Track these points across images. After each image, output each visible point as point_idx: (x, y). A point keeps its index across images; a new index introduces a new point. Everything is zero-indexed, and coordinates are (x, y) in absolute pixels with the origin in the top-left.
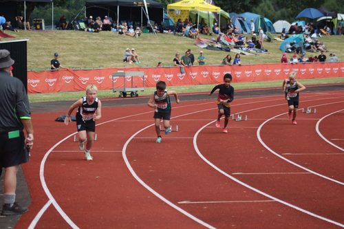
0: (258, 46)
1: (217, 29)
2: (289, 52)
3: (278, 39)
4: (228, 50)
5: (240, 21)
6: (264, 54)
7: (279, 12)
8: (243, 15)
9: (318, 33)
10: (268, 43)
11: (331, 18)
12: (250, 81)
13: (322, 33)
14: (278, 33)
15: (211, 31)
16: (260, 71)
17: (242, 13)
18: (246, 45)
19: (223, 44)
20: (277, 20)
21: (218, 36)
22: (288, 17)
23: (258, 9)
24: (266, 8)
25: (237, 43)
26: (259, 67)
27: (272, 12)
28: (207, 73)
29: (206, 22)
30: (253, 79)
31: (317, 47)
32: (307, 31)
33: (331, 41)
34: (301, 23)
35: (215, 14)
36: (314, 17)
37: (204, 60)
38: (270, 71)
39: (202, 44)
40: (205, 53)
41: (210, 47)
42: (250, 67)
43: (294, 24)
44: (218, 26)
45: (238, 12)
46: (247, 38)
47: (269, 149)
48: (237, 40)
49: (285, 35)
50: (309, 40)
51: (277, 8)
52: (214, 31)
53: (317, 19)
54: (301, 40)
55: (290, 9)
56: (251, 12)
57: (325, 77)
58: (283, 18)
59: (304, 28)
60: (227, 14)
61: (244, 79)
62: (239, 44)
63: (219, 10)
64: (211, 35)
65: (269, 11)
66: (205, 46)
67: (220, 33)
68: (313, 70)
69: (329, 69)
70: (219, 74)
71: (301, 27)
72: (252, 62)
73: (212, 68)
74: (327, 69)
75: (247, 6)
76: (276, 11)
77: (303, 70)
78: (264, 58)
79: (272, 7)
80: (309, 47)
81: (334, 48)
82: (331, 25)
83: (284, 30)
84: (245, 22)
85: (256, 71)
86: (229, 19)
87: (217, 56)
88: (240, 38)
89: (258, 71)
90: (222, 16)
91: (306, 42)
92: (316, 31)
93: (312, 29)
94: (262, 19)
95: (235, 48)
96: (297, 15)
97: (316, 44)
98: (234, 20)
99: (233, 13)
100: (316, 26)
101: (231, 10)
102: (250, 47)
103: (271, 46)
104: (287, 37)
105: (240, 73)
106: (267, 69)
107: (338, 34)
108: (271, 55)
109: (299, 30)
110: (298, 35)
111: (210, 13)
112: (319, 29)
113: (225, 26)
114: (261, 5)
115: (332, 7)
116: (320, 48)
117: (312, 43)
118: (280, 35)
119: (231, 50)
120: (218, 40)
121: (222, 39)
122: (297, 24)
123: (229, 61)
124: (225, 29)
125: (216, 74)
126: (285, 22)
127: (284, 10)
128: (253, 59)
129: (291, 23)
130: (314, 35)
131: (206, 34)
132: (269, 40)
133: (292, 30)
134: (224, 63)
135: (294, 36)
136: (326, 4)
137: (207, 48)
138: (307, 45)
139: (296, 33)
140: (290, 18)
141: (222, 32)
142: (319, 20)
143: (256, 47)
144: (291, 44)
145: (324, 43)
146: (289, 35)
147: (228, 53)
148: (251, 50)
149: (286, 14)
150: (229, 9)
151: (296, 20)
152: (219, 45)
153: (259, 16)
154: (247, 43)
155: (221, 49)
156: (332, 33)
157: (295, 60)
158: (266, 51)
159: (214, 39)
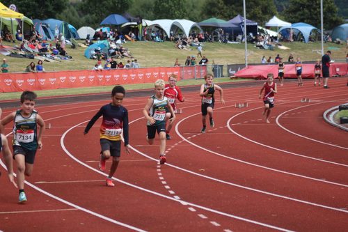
0: (63, 53)
1: (20, 36)
2: (94, 59)
3: (83, 45)
4: (32, 57)
5: (44, 28)
6: (68, 61)
7: (84, 18)
8: (46, 22)
9: (122, 39)
10: (72, 50)
11: (136, 23)
12: (55, 88)
13: (127, 39)
14: (82, 39)
15: (14, 38)
16: (65, 78)
17: (46, 19)
18: (51, 52)
19: (27, 51)
20: (82, 26)
21: (22, 43)
22: (93, 23)
23: (62, 15)
24: (71, 15)
25: (40, 50)
26: (63, 74)
27: (76, 18)
28: (10, 81)
29: (9, 28)
30: (58, 86)
31: (122, 53)
32: (111, 37)
33: (137, 46)
34: (105, 30)
35: (19, 20)
36: (118, 23)
37: (7, 68)
38: (75, 78)
39: (6, 51)
40: (8, 61)
41: (12, 55)
42: (54, 75)
43: (98, 30)
44: (21, 33)
45: (42, 18)
46: (51, 45)
47: (73, 157)
48: (40, 47)
49: (89, 41)
50: (113, 46)
51: (82, 14)
52: (17, 38)
53: (121, 25)
54: (105, 46)
55: (94, 15)
56: (54, 18)
57: (129, 83)
58: (88, 24)
59: (108, 34)
60: (31, 21)
61: (48, 87)
62: (43, 51)
63: (23, 17)
64: (14, 42)
65: (74, 18)
66: (8, 53)
67: (23, 40)
68: (118, 76)
69: (135, 75)
70: (23, 81)
71: (105, 33)
72: (56, 69)
73: (15, 76)
74: (132, 75)
75: (50, 12)
76: (81, 16)
77: (108, 77)
78: (68, 65)
79: (76, 13)
80: (114, 54)
81: (139, 54)
82: (136, 30)
83: (88, 36)
84: (48, 29)
85: (61, 78)
86: (33, 26)
87: (21, 64)
88: (44, 45)
89: (63, 78)
90: (26, 23)
91: (111, 48)
92: (120, 37)
93: (117, 35)
94: (66, 25)
95: (39, 55)
96: (102, 21)
97: (121, 50)
98: (38, 26)
99: (37, 20)
100: (121, 32)
101: (34, 16)
102: (54, 54)
103: (76, 53)
104: (91, 43)
105: (44, 80)
106: (72, 76)
107: (143, 40)
108: (76, 62)
109: (103, 37)
110: (102, 42)
111: (14, 19)
112: (123, 35)
113: (29, 33)
114: (65, 11)
115: (137, 12)
116: (125, 54)
117: (116, 50)
118: (84, 41)
119: (35, 57)
120: (22, 47)
121: (26, 46)
122: (101, 30)
123: (33, 68)
124: (28, 36)
125: (20, 82)
126: (89, 28)
127: (88, 15)
128: (57, 66)
129: (95, 29)
130: (119, 41)
131: (10, 41)
132: (73, 47)
133: (97, 36)
134: (28, 70)
135: (99, 42)
136: (130, 10)
137: (10, 55)
138: (112, 51)
139: (101, 40)
140: (94, 24)
141: (25, 38)
142: (123, 26)
143: (61, 54)
144: (96, 51)
145: (129, 49)
146: (94, 42)
147: (32, 60)
148: (56, 57)
149: (91, 20)
150: (32, 15)
151: (101, 26)
152: (22, 53)
153: (63, 22)
154: (51, 50)
155: (24, 56)
156: (137, 39)
157: (100, 67)
158: (71, 58)
159: (17, 46)
